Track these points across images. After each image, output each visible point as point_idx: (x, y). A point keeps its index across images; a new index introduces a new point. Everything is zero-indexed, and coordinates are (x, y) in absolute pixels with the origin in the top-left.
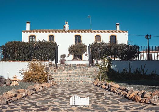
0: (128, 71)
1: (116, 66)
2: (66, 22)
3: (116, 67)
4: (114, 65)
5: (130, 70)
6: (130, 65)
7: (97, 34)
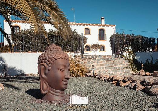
0: (150, 62)
1: (139, 57)
3: (139, 59)
4: (138, 57)
5: (152, 61)
6: (151, 56)
7: (86, 27)
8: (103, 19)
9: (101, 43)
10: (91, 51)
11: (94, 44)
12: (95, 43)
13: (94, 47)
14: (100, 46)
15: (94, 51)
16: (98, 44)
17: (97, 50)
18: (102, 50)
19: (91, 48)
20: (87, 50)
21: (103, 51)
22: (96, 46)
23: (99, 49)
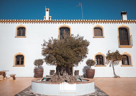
2: (46, 9)
7: (96, 25)
8: (125, 13)
9: (123, 51)
10: (106, 65)
11: (110, 52)
12: (113, 51)
13: (110, 58)
14: (122, 56)
15: (112, 66)
16: (117, 52)
17: (117, 64)
18: (126, 62)
19: (105, 60)
20: (99, 62)
21: (128, 64)
22: (114, 57)
23: (120, 62)
